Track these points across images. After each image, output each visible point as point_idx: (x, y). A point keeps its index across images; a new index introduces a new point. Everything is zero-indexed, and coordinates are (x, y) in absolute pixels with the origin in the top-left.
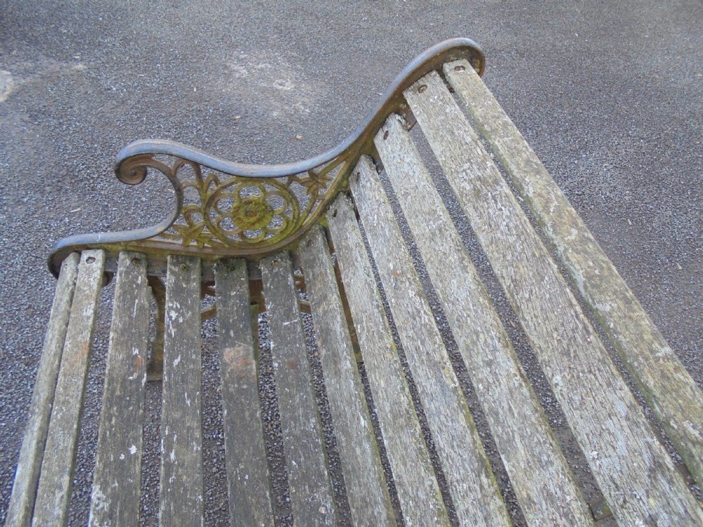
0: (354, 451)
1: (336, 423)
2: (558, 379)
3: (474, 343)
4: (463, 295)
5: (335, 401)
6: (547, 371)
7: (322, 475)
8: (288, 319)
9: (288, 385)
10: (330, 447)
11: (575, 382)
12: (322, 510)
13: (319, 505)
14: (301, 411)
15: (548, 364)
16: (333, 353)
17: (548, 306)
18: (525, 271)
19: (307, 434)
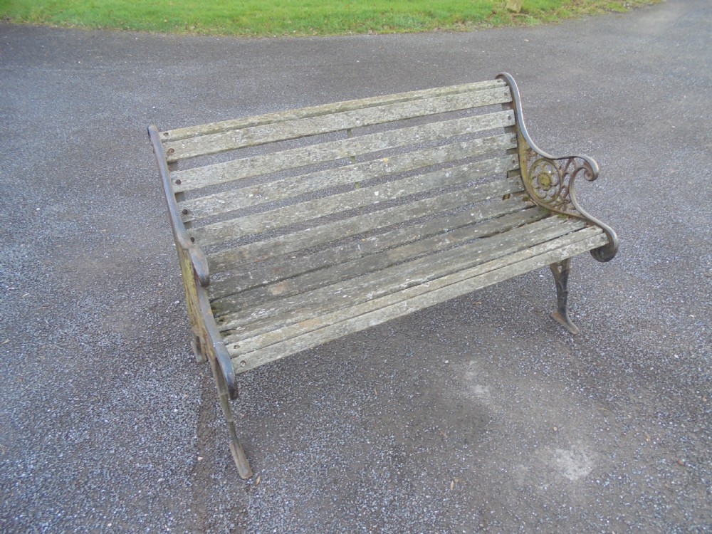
0: (319, 235)
1: (307, 246)
2: (323, 129)
3: (301, 158)
4: (283, 158)
5: (296, 247)
6: (321, 131)
7: (328, 251)
8: (249, 276)
9: (288, 270)
10: (319, 247)
11: (325, 125)
12: (342, 249)
13: (340, 250)
14: (301, 263)
15: (318, 131)
16: (274, 247)
17: (301, 126)
18: (287, 129)
19: (311, 259)
